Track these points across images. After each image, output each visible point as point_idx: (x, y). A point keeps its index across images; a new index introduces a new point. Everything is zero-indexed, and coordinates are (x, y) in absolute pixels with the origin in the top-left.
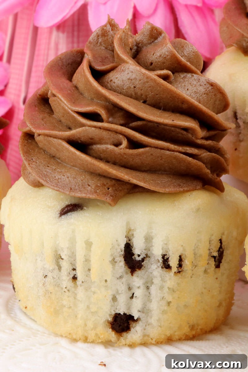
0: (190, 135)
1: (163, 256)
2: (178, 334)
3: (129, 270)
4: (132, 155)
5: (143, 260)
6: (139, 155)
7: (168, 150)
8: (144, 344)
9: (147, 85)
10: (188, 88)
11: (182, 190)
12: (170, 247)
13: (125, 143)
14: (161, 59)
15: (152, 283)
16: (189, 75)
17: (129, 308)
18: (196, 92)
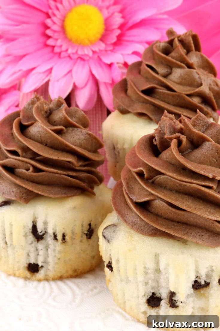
0: (71, 165)
1: (54, 234)
2: (65, 275)
3: (36, 240)
4: (35, 176)
5: (44, 234)
6: (40, 176)
7: (57, 173)
8: (47, 279)
9: (47, 135)
10: (74, 136)
11: (66, 196)
12: (57, 229)
13: (31, 169)
14: (59, 120)
15: (49, 248)
16: (76, 129)
17: (37, 260)
18: (79, 139)
